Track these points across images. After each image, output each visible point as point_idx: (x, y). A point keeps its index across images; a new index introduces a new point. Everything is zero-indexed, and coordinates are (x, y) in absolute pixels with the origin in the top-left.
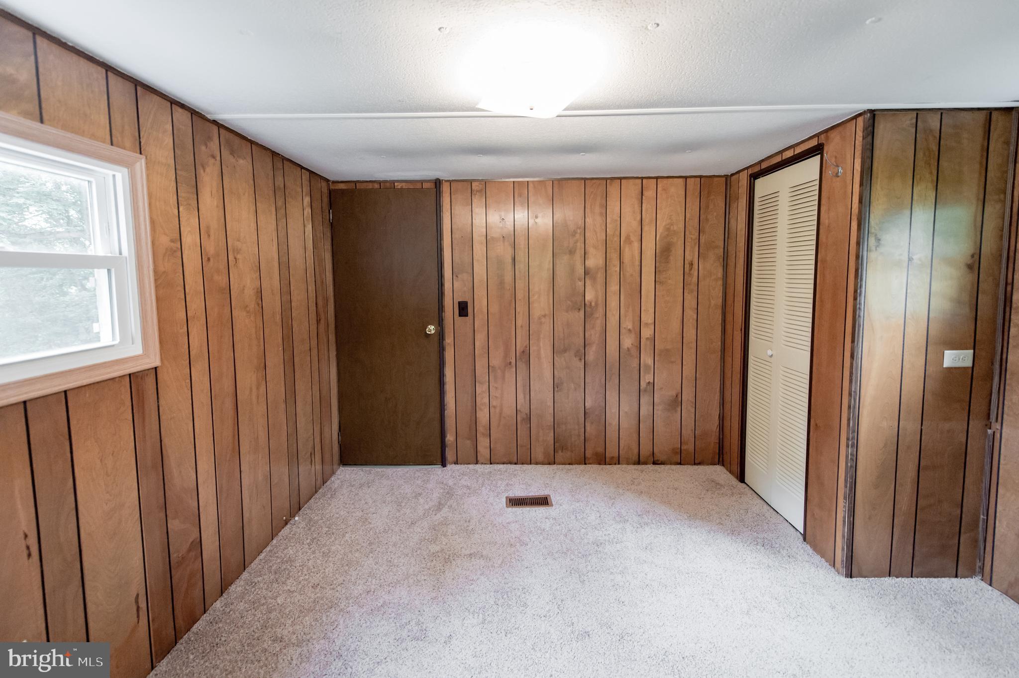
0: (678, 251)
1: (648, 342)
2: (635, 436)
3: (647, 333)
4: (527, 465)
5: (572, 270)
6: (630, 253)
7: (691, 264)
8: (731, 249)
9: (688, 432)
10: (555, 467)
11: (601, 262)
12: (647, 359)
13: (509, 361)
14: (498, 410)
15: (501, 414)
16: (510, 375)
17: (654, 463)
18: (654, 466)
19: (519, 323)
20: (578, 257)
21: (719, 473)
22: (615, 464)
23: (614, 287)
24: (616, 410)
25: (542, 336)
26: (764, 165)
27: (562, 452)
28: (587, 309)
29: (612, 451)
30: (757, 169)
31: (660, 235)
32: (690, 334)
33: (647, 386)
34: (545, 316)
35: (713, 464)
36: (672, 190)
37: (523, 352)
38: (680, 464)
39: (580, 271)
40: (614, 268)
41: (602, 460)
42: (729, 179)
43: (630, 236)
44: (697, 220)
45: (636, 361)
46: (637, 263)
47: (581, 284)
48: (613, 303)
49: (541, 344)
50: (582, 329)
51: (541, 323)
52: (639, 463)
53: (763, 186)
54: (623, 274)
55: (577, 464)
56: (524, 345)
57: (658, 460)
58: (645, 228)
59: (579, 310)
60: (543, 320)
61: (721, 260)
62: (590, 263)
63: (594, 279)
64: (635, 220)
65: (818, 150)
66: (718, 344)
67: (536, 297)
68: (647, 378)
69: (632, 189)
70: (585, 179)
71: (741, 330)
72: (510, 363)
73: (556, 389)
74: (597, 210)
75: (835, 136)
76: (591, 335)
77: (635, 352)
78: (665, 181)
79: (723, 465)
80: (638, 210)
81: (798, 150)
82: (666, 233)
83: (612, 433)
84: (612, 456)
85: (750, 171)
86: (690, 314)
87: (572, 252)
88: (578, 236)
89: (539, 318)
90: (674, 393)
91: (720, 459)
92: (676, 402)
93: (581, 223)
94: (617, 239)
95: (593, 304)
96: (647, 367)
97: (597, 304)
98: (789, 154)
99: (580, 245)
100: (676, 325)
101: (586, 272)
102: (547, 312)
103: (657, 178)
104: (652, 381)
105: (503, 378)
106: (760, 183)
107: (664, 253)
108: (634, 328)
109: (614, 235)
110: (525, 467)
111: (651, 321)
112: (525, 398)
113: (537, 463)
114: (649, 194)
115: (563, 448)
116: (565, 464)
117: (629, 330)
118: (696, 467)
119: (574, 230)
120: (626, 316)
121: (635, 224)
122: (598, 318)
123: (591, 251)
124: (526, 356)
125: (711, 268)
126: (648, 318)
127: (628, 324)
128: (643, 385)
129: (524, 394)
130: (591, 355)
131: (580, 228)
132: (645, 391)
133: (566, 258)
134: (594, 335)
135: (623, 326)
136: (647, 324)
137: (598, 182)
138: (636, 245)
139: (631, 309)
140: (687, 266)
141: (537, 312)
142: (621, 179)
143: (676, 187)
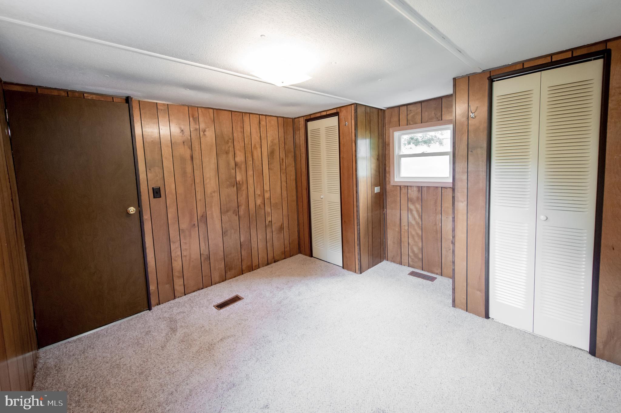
0: (277, 153)
1: (268, 200)
2: (265, 250)
3: (267, 195)
4: (210, 287)
5: (228, 164)
6: (257, 153)
7: (283, 160)
8: (298, 153)
9: (287, 242)
10: (227, 281)
11: (243, 159)
12: (268, 209)
13: (193, 224)
14: (188, 258)
15: (190, 259)
16: (194, 233)
17: (275, 262)
18: (275, 263)
19: (199, 197)
20: (231, 155)
21: (300, 257)
22: (257, 269)
23: (250, 173)
24: (255, 239)
25: (213, 204)
26: (312, 117)
27: (230, 271)
28: (237, 186)
29: (255, 262)
30: (308, 118)
31: (269, 146)
32: (285, 193)
33: (269, 223)
34: (214, 192)
35: (297, 254)
36: (273, 122)
37: (202, 216)
38: (285, 258)
39: (233, 164)
40: (250, 163)
41: (251, 268)
42: (294, 120)
43: (256, 145)
44: (283, 138)
45: (263, 211)
46: (260, 159)
47: (233, 171)
48: (251, 181)
49: (213, 209)
50: (236, 197)
51: (212, 197)
52: (268, 264)
53: (311, 125)
54: (254, 165)
55: (239, 276)
56: (203, 212)
57: (276, 260)
58: (263, 141)
59: (234, 186)
60: (213, 194)
61: (294, 157)
62: (238, 159)
63: (240, 168)
64: (257, 136)
65: (336, 114)
66: (295, 198)
67: (208, 181)
68: (269, 219)
69: (255, 119)
70: (232, 111)
71: (306, 189)
72: (194, 225)
73: (224, 235)
74: (239, 129)
75: (343, 109)
76: (241, 200)
77: (262, 206)
78: (270, 118)
79: (301, 253)
80: (259, 131)
81: (328, 113)
82: (272, 144)
83: (255, 253)
84: (255, 265)
85: (305, 118)
86: (284, 184)
87: (227, 153)
88: (230, 143)
89: (211, 194)
90: (280, 224)
91: (300, 251)
92: (281, 228)
93: (231, 136)
94: (250, 146)
95: (241, 182)
96: (268, 213)
97: (243, 183)
98: (324, 114)
99: (231, 149)
100: (279, 190)
101: (236, 164)
102: (216, 190)
103: (266, 115)
104: (271, 220)
105: (190, 235)
106: (310, 124)
107: (271, 154)
108: (261, 193)
109: (248, 144)
110: (210, 288)
111: (268, 189)
112: (205, 245)
113: (215, 284)
114: (263, 123)
115: (230, 269)
116: (232, 278)
117: (259, 195)
118: (292, 258)
119: (228, 140)
120: (257, 188)
121: (258, 139)
122: (243, 190)
123: (238, 153)
124: (204, 218)
125: (290, 160)
126: (267, 188)
127: (258, 192)
128: (267, 222)
129: (205, 243)
130: (242, 213)
131: (231, 139)
132: (268, 225)
133: (224, 156)
134: (242, 200)
135: (256, 193)
136: (266, 191)
137: (239, 113)
138: (259, 150)
139: (259, 183)
140: (281, 161)
141: (209, 191)
142: (250, 113)
143: (274, 121)
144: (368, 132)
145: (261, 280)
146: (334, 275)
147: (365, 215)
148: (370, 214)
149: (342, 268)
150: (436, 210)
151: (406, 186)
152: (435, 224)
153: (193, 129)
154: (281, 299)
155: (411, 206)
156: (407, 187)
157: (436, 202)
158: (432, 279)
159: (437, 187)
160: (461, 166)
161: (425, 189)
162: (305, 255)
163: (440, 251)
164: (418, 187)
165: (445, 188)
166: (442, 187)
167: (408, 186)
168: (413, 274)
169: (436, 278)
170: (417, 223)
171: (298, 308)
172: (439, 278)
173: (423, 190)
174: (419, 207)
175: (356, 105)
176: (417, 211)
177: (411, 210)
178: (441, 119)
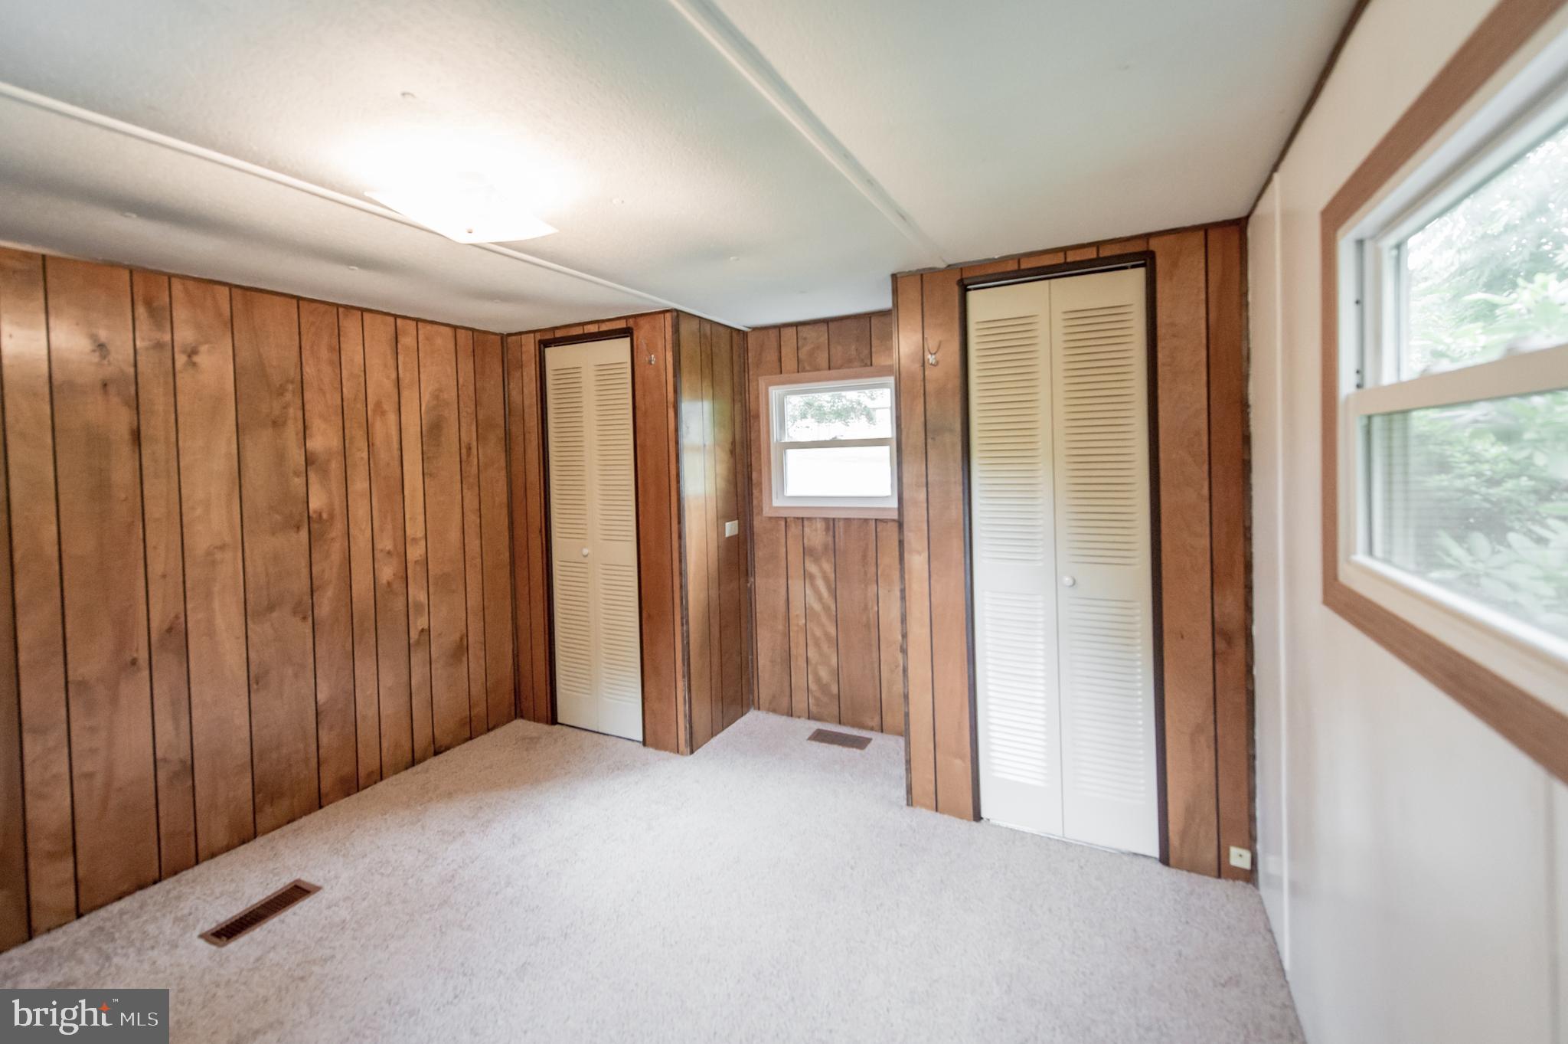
0: (451, 431)
1: (418, 569)
2: (406, 722)
3: (415, 553)
4: (190, 871)
5: (280, 457)
6: (384, 429)
7: (469, 449)
8: (516, 430)
9: (477, 689)
10: (261, 840)
11: (335, 443)
12: (418, 594)
13: (129, 659)
14: (99, 781)
15: (108, 785)
16: (134, 690)
17: (436, 753)
18: (437, 757)
19: (157, 567)
20: (292, 432)
21: (521, 727)
22: (375, 783)
23: (359, 485)
24: (372, 691)
25: (216, 588)
26: (559, 334)
27: (272, 805)
28: (313, 526)
29: (369, 762)
30: (548, 336)
31: (426, 406)
32: (473, 545)
33: (420, 636)
34: (222, 547)
35: (509, 721)
36: (439, 341)
37: (170, 630)
38: (471, 738)
39: (297, 457)
40: (360, 454)
41: (352, 785)
42: (504, 339)
43: (381, 402)
44: (472, 388)
45: (402, 599)
46: (396, 445)
47: (299, 481)
48: (360, 511)
49: (216, 605)
50: (303, 562)
51: (214, 563)
52: (413, 762)
53: (555, 356)
54: (375, 464)
55: (306, 814)
56: (172, 615)
57: (441, 746)
58: (405, 394)
59: (298, 528)
60: (218, 556)
61: (503, 442)
62: (316, 444)
63: (324, 472)
64: (388, 377)
65: (626, 332)
66: (506, 556)
67: (199, 511)
68: (421, 623)
69: (380, 331)
70: (299, 299)
71: (541, 531)
72: (134, 662)
73: (254, 686)
74: (324, 353)
75: (642, 321)
76: (323, 571)
77: (398, 586)
78: (429, 327)
79: (522, 717)
80: (391, 362)
81: (604, 327)
82: (435, 402)
83: (367, 732)
84: (370, 770)
85: (538, 337)
86: (472, 518)
87: (278, 424)
88: (288, 396)
89: (209, 553)
90: (457, 636)
91: (518, 711)
92: (461, 649)
93: (293, 373)
94: (360, 406)
95: (325, 516)
96: (419, 606)
97: (332, 516)
98: (593, 329)
99: (294, 412)
100: (454, 535)
101: (309, 460)
102: (228, 539)
103: (417, 320)
104: (426, 627)
105: (114, 700)
106: (551, 353)
107: (433, 432)
108: (395, 546)
109: (355, 399)
110: (188, 875)
111: (420, 534)
112: (177, 728)
113: (213, 855)
114: (408, 341)
115: (274, 797)
116: (279, 826)
117: (389, 553)
118: (492, 734)
119: (281, 385)
120: (382, 530)
121: (389, 386)
122: (332, 539)
123: (317, 424)
124: (178, 636)
125: (493, 450)
126: (415, 529)
127: (386, 543)
128: (414, 635)
129: (176, 719)
130: (325, 605)
131: (292, 382)
132: (418, 642)
133: (266, 435)
134: (328, 568)
135: (379, 546)
136: (415, 540)
137: (322, 308)
138: (392, 417)
139: (389, 518)
140: (464, 451)
141: (201, 541)
142: (363, 310)
143: (443, 340)
144: (707, 383)
145: (387, 816)
146: (619, 767)
147: (703, 596)
148: (714, 593)
149: (641, 745)
150: (866, 573)
151: (798, 518)
152: (866, 608)
153: (146, 344)
154: (456, 867)
155: (812, 568)
156: (800, 521)
157: (864, 557)
158: (860, 743)
159: (866, 520)
160: (913, 470)
161: (841, 523)
162: (534, 721)
163: (877, 674)
164: (826, 520)
165: (882, 521)
166: (876, 520)
167: (803, 518)
168: (820, 736)
169: (869, 740)
170: (826, 608)
171: (508, 884)
172: (877, 738)
173: (837, 526)
174: (828, 567)
175: (678, 315)
176: (826, 579)
177: (812, 577)
178: (869, 363)
